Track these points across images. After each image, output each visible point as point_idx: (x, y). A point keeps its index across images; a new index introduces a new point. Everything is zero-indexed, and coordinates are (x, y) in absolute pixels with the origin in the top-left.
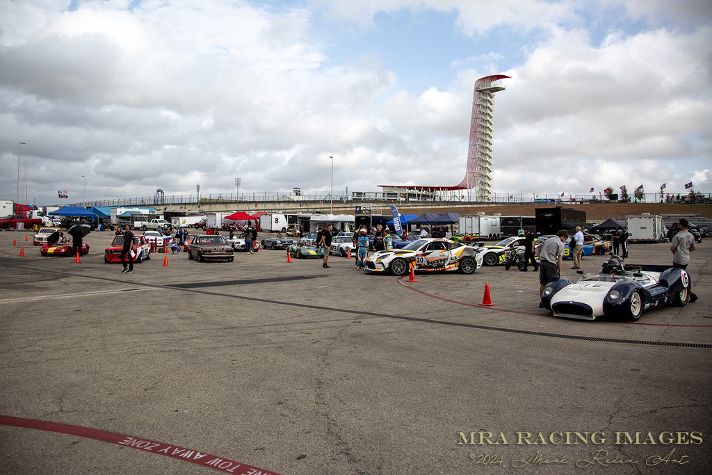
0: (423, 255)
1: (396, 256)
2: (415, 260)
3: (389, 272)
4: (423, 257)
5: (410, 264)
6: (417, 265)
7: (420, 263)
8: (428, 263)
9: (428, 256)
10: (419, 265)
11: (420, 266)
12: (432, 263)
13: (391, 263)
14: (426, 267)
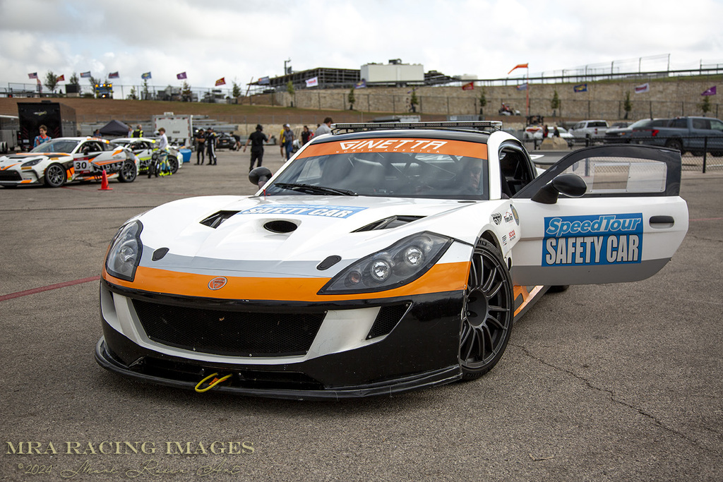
0: (85, 159)
1: (51, 161)
2: (72, 166)
3: (44, 183)
4: (87, 161)
5: (68, 171)
6: (75, 172)
7: (81, 169)
8: (95, 168)
9: (95, 160)
10: (80, 172)
11: (82, 174)
12: (101, 168)
13: (46, 171)
14: (91, 174)
